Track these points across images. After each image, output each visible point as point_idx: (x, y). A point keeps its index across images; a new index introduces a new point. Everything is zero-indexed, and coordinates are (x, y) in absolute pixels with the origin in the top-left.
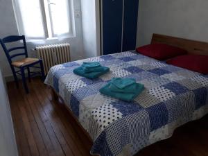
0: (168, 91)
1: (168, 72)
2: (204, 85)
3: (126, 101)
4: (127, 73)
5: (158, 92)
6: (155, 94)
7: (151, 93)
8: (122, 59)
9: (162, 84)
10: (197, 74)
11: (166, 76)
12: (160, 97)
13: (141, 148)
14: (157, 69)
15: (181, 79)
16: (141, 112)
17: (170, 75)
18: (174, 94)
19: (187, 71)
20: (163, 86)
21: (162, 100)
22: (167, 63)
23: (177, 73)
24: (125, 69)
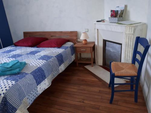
0: (41, 60)
1: (39, 52)
2: (60, 52)
3: (15, 74)
4: (12, 59)
5: (35, 63)
6: (34, 64)
7: (31, 65)
8: (4, 52)
9: (37, 58)
10: (56, 48)
11: (38, 54)
12: (37, 65)
13: (35, 98)
14: (32, 52)
15: (48, 53)
16: (27, 76)
17: (41, 53)
18: (45, 61)
19: (50, 48)
20: (38, 59)
21: (39, 66)
22: (37, 47)
23: (45, 51)
24: (9, 57)
